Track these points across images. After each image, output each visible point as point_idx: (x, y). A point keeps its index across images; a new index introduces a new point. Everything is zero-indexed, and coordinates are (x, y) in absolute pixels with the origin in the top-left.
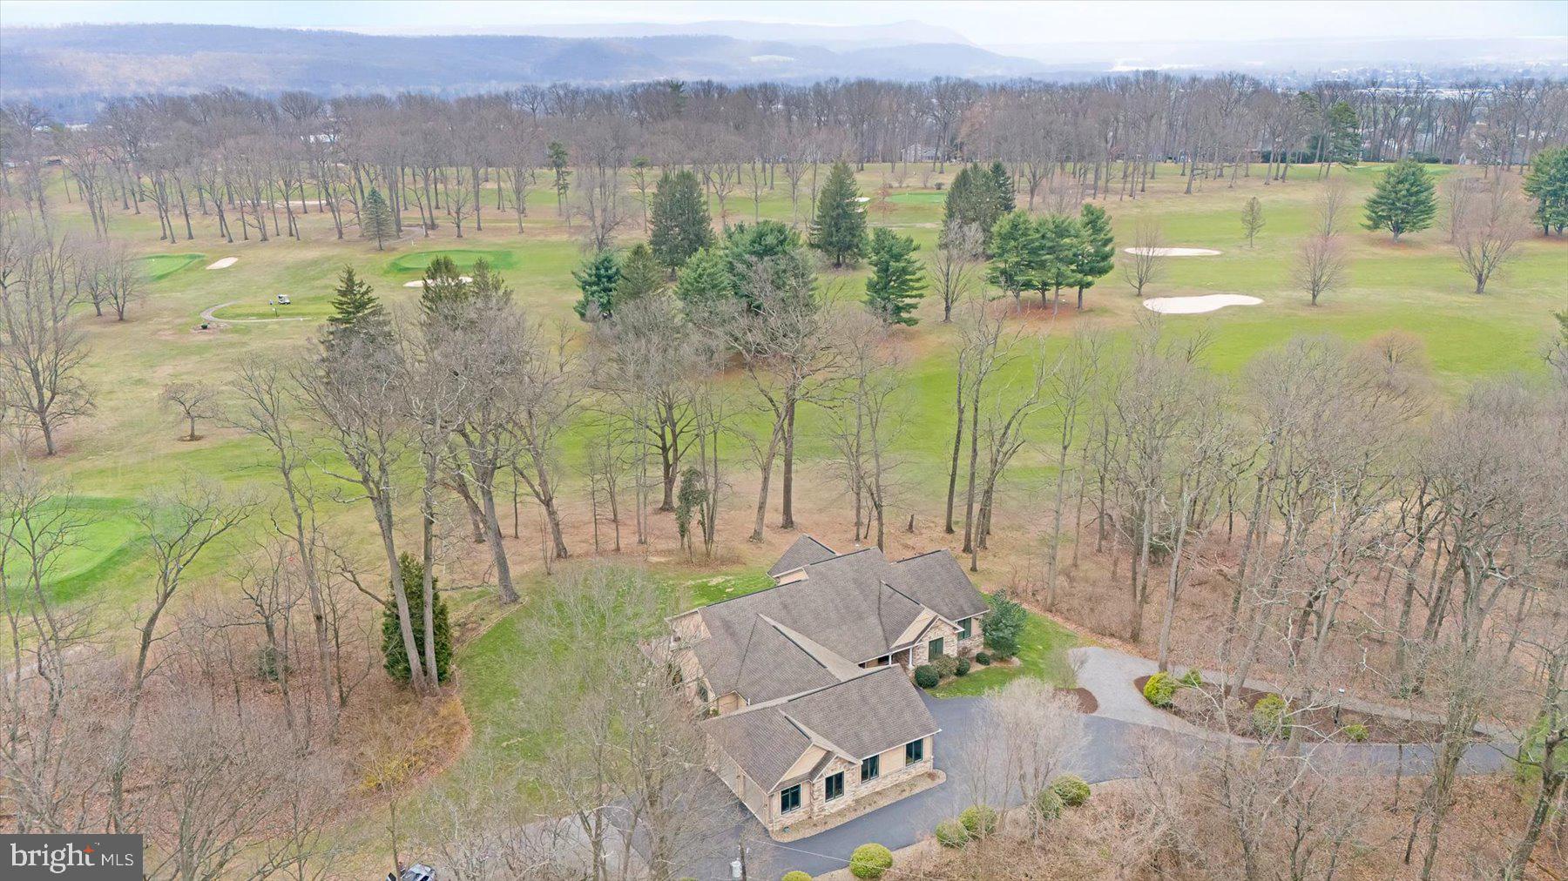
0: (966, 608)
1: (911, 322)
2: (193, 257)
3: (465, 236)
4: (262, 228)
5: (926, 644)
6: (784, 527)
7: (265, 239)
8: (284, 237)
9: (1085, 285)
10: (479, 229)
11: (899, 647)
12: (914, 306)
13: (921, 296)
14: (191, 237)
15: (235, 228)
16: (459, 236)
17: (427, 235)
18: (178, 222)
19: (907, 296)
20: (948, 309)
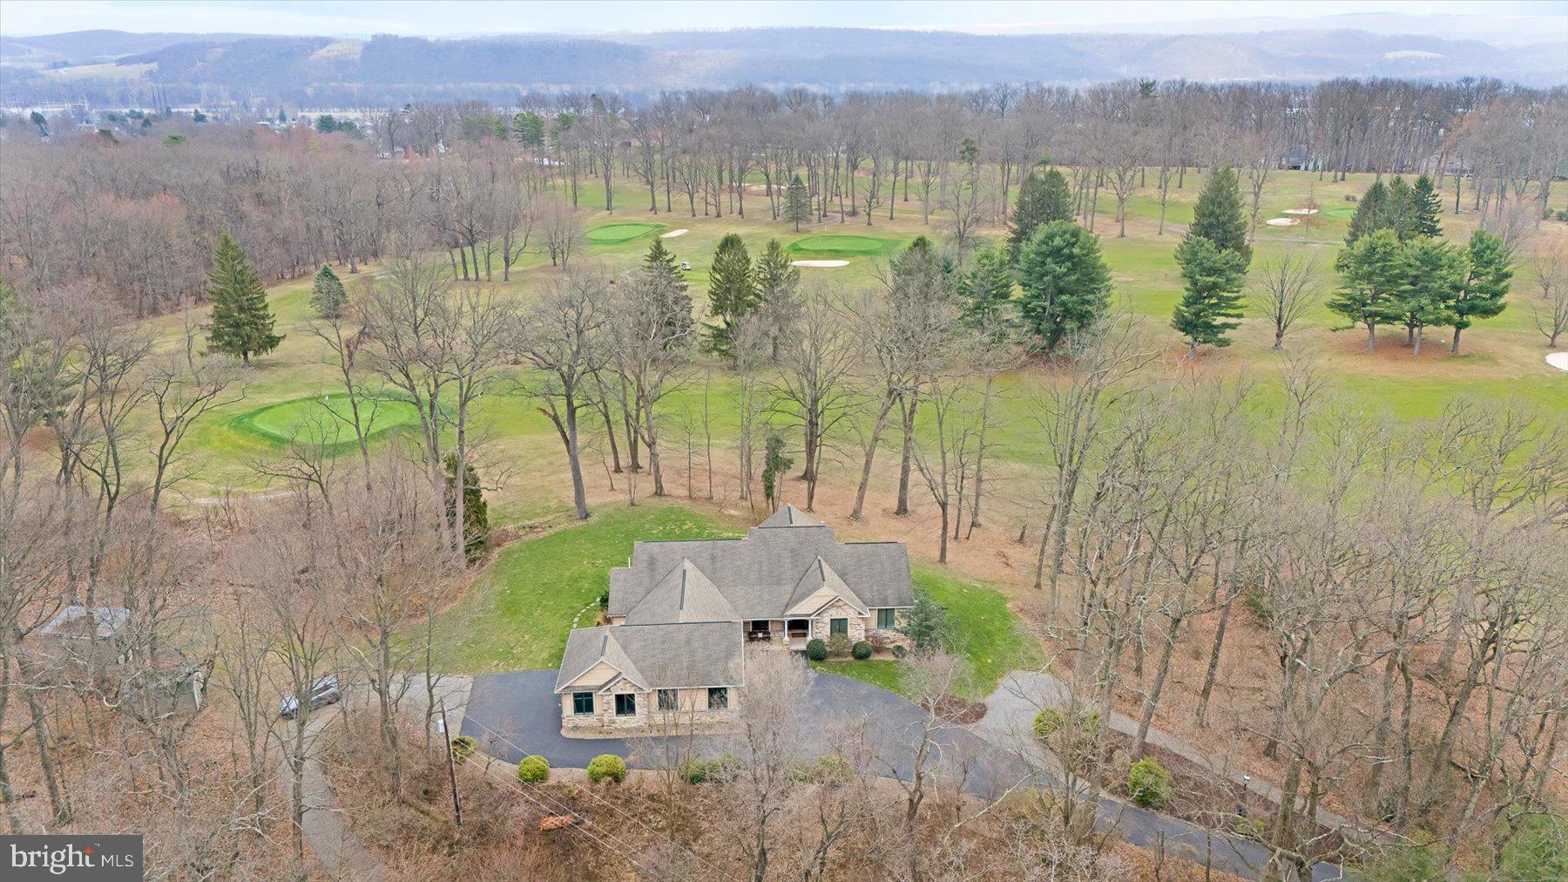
0: (890, 599)
1: (1224, 343)
2: (657, 226)
3: (874, 224)
4: (718, 205)
5: (827, 620)
6: (897, 513)
7: (719, 215)
8: (735, 215)
9: (1461, 326)
10: (892, 218)
11: (794, 615)
12: (1233, 327)
13: (1239, 316)
14: (669, 210)
15: (699, 206)
16: (869, 224)
17: (843, 221)
18: (661, 199)
19: (1219, 314)
20: (1279, 336)
